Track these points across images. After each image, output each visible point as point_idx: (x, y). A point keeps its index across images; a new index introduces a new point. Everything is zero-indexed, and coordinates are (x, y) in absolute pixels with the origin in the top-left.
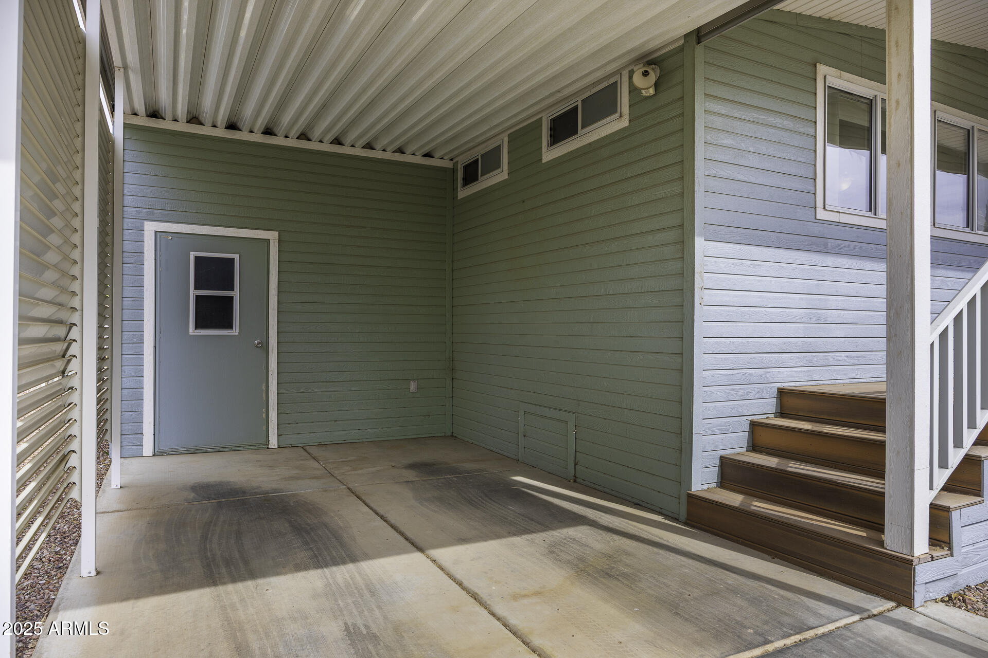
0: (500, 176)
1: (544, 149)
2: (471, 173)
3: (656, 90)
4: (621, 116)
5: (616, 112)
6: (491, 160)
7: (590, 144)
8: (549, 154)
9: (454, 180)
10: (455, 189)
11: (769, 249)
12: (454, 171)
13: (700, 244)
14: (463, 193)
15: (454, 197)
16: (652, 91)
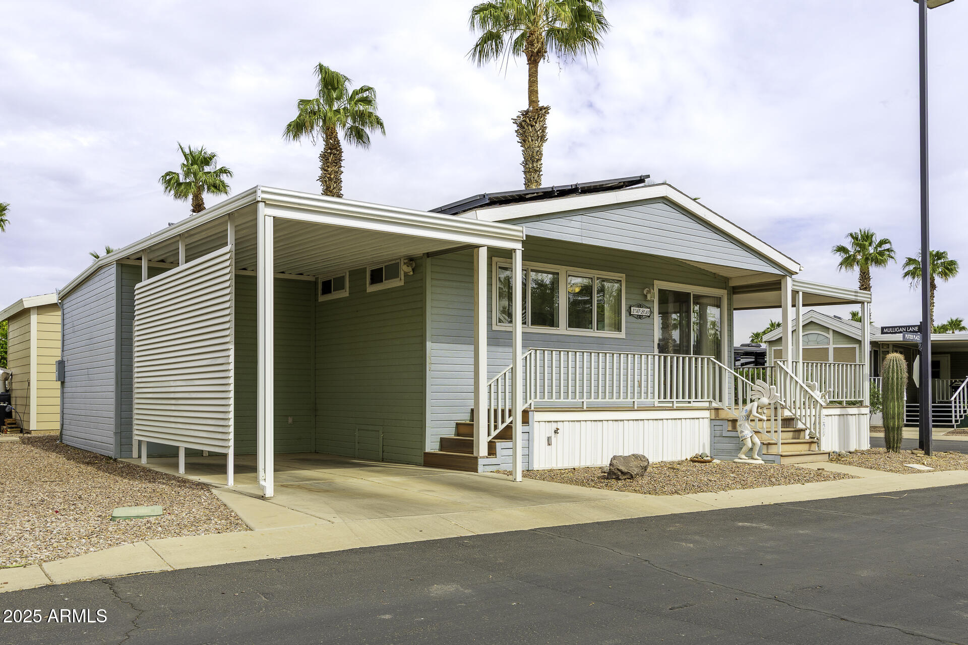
0: (344, 294)
1: (368, 285)
2: (327, 288)
3: (413, 272)
4: (401, 280)
5: (398, 277)
6: (339, 283)
7: (389, 289)
8: (371, 289)
9: (316, 289)
10: (316, 295)
11: (467, 345)
12: (316, 283)
13: (429, 345)
14: (322, 299)
15: (316, 300)
16: (411, 273)
